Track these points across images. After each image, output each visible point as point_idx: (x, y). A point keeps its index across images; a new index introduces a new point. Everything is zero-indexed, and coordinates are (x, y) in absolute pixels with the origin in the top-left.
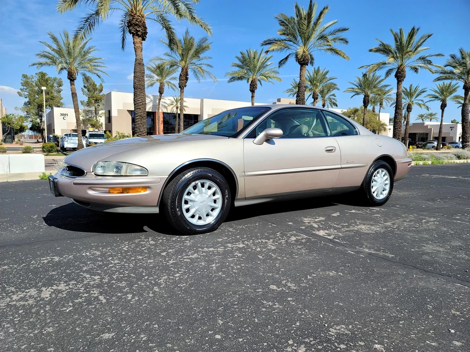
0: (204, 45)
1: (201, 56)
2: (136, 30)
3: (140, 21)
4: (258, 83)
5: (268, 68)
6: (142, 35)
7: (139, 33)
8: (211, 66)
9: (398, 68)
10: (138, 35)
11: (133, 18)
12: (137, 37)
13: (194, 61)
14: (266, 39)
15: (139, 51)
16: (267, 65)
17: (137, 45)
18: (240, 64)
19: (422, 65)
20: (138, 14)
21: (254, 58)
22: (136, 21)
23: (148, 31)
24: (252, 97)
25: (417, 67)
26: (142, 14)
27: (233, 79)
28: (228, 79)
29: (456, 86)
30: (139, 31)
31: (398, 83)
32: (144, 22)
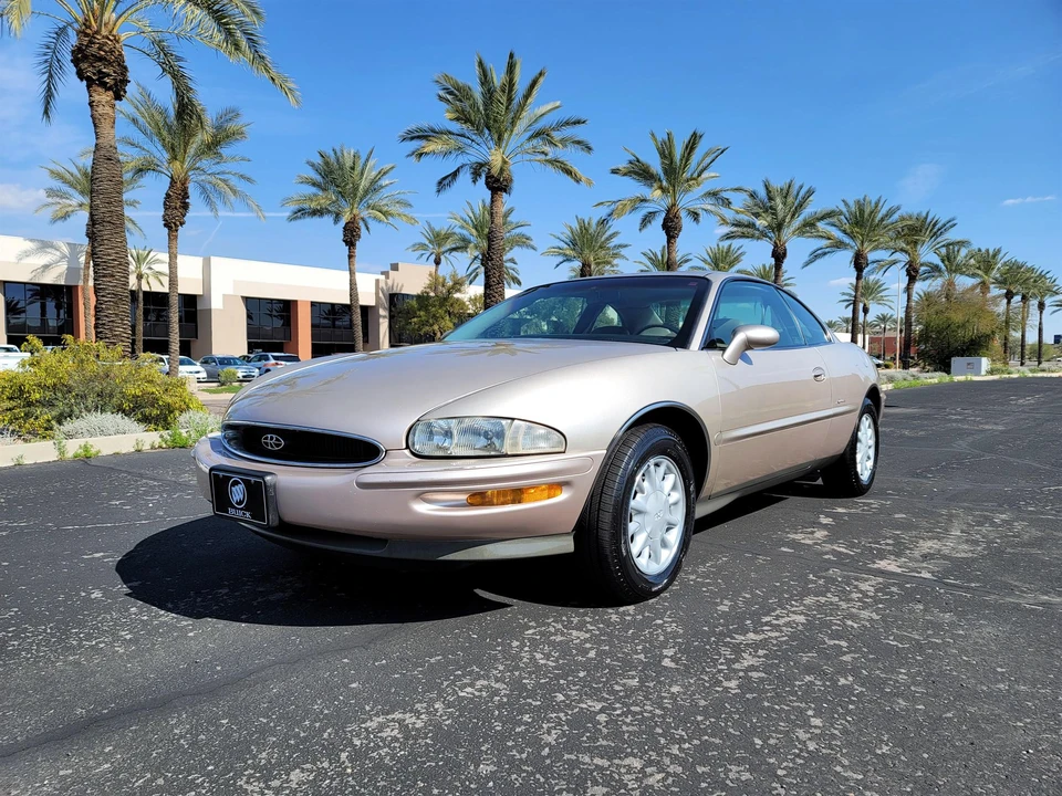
0: (232, 126)
1: (225, 151)
2: (100, 72)
3: (111, 52)
4: (362, 225)
5: (385, 193)
6: (116, 84)
7: (106, 80)
8: (248, 180)
9: (668, 211)
10: (104, 85)
11: (91, 42)
12: (100, 89)
13: (205, 163)
14: (413, 126)
15: (105, 127)
16: (382, 187)
17: (100, 110)
18: (318, 178)
19: (709, 207)
20: (104, 32)
21: (353, 168)
22: (100, 49)
23: (130, 76)
24: (350, 257)
25: (700, 212)
26: (114, 32)
27: (301, 213)
28: (288, 214)
29: (739, 252)
30: (108, 75)
31: (669, 242)
32: (121, 55)
